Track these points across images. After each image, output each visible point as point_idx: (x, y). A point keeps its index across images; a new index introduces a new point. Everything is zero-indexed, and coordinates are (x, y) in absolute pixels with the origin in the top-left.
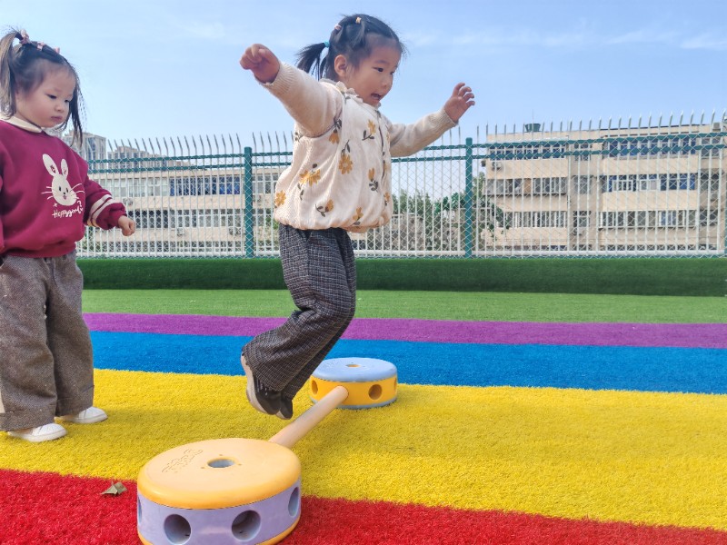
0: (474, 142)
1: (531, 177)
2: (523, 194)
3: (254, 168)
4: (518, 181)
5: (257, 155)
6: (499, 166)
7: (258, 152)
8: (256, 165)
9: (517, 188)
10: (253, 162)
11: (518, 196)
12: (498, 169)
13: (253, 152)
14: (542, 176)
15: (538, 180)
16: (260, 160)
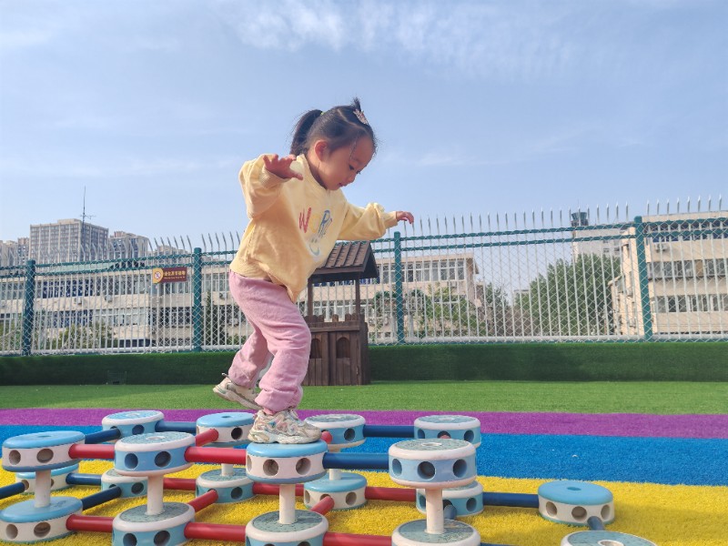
0: (644, 221)
1: (702, 258)
2: (695, 276)
3: (403, 254)
4: (688, 264)
5: (406, 239)
6: (665, 248)
7: (409, 236)
8: (406, 250)
9: (687, 271)
10: (402, 247)
11: (689, 278)
12: (664, 250)
13: (402, 236)
14: (714, 256)
15: (709, 262)
16: (411, 244)
